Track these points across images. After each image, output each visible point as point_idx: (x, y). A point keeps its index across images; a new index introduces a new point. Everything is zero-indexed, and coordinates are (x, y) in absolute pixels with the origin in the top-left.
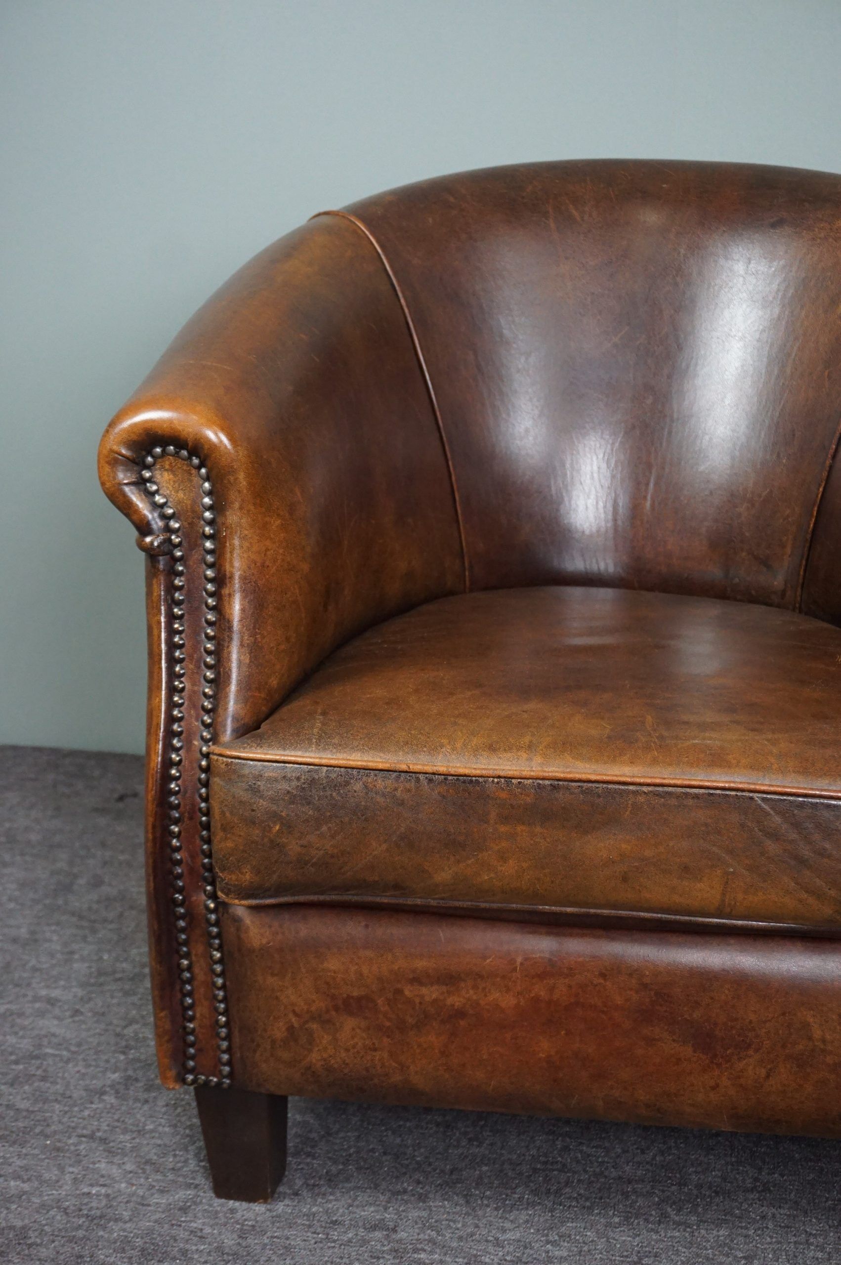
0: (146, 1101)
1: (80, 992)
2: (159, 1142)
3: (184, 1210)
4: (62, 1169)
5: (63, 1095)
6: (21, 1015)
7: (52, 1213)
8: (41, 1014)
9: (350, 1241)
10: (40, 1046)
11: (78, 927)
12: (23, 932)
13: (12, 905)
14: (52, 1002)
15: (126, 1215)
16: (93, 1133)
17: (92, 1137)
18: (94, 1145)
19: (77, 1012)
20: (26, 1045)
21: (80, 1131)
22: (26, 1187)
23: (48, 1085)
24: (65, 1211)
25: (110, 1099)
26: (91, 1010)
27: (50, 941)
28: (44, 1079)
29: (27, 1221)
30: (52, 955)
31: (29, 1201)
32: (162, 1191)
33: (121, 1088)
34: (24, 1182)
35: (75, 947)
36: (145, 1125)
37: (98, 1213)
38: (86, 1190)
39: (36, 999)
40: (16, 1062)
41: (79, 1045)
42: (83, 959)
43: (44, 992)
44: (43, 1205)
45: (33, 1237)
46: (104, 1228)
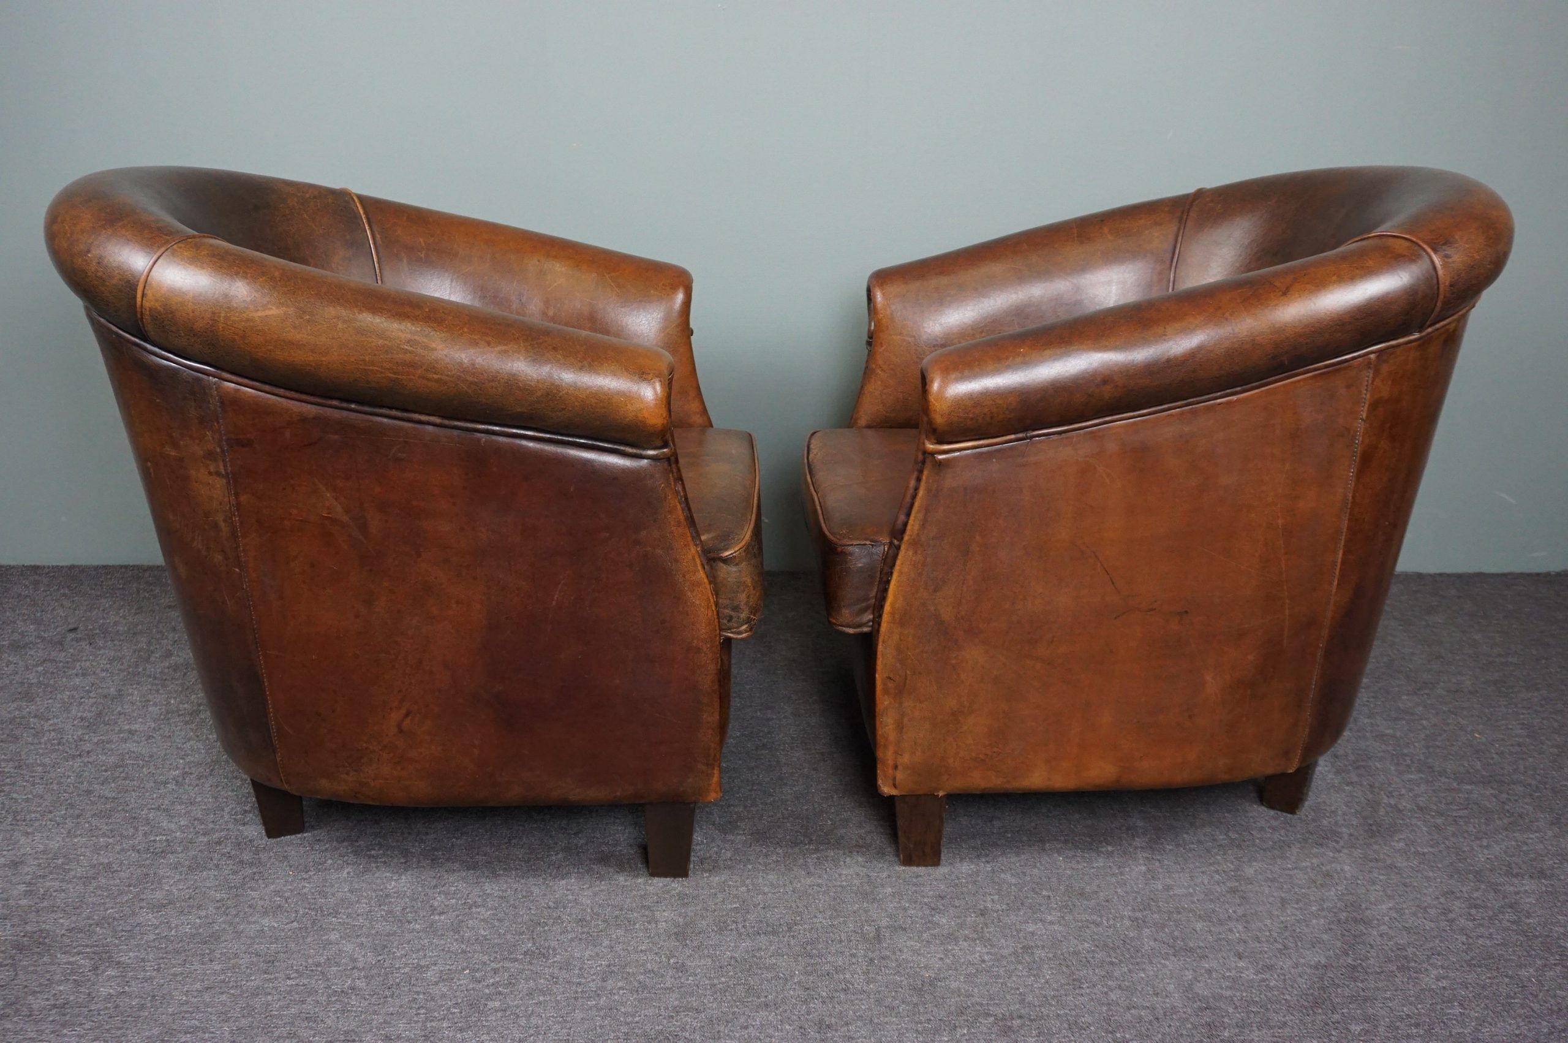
0: (197, 785)
1: (153, 725)
2: (204, 807)
3: (219, 843)
4: (136, 829)
5: (139, 787)
6: (110, 742)
7: (129, 853)
8: (125, 741)
9: (326, 849)
10: (123, 760)
11: (153, 684)
12: (112, 691)
13: (104, 674)
14: (131, 732)
15: (179, 849)
16: (159, 806)
17: (158, 809)
18: (159, 813)
19: (150, 737)
20: (112, 760)
21: (149, 806)
22: (111, 840)
23: (127, 782)
24: (138, 851)
25: (171, 786)
26: (161, 735)
27: (132, 694)
28: (125, 779)
29: (111, 859)
30: (133, 703)
31: (113, 847)
32: (204, 834)
33: (180, 779)
34: (109, 838)
35: (150, 697)
36: (195, 798)
37: (160, 850)
38: (152, 839)
39: (120, 731)
40: (106, 771)
41: (151, 756)
42: (155, 705)
43: (127, 727)
44: (123, 850)
45: (115, 867)
46: (164, 858)
